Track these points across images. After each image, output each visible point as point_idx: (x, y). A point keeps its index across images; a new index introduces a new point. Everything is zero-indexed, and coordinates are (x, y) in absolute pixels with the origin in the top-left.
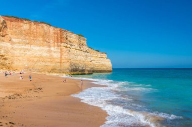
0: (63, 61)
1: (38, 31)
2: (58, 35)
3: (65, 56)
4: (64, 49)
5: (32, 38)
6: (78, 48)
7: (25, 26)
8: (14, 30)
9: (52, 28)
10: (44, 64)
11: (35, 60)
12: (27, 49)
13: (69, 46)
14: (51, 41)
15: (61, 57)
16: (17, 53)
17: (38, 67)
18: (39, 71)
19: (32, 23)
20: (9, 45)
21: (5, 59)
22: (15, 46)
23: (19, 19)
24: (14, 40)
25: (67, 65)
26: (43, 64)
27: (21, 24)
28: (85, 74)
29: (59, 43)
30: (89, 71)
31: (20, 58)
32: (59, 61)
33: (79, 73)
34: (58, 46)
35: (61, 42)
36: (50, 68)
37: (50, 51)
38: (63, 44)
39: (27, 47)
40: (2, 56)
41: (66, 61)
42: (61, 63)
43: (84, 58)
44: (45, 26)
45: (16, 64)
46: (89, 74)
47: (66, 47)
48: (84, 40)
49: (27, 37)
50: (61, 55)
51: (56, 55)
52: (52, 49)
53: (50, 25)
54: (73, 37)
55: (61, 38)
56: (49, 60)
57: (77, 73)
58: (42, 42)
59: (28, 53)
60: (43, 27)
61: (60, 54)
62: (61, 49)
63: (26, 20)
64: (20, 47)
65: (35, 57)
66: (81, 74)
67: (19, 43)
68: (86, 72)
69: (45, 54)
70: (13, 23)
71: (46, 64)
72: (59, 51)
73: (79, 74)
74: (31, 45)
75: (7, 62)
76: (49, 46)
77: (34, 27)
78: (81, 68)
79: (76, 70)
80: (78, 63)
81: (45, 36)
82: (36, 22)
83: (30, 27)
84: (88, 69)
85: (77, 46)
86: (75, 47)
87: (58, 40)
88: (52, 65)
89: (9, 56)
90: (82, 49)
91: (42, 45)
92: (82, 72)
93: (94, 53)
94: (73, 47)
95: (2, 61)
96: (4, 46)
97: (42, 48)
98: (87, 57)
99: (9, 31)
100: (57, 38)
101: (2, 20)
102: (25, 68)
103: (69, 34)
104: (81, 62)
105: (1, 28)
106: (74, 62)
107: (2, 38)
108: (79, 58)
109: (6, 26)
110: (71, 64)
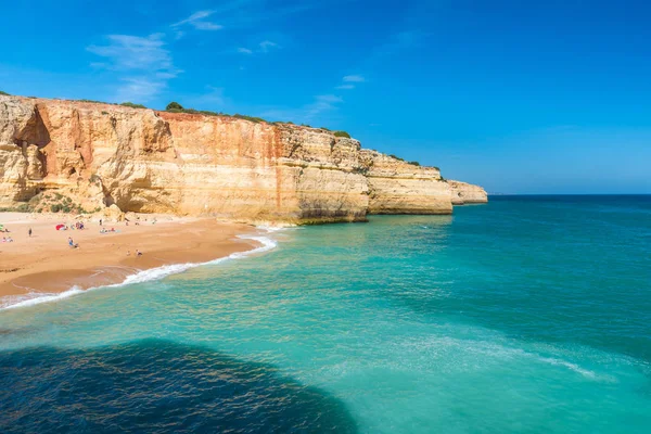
0: (283, 195)
1: (230, 135)
2: (270, 141)
3: (289, 184)
4: (286, 170)
5: (218, 151)
6: (328, 165)
7: (206, 127)
8: (185, 136)
9: (258, 127)
10: (242, 201)
11: (226, 194)
12: (210, 174)
13: (298, 162)
14: (258, 155)
15: (278, 187)
16: (190, 181)
17: (230, 210)
18: (232, 216)
19: (219, 120)
20: (173, 167)
21: (166, 193)
22: (186, 169)
23: (193, 114)
24: (183, 157)
25: (293, 204)
27: (198, 124)
28: (346, 222)
29: (274, 159)
30: (357, 214)
31: (196, 192)
32: (274, 195)
33: (329, 219)
34: (271, 164)
35: (278, 155)
36: (255, 210)
37: (253, 176)
38: (282, 160)
39: (209, 168)
40: (160, 188)
41: (290, 195)
42: (278, 199)
43: (345, 186)
44: (244, 124)
45: (187, 203)
46: (356, 222)
47: (290, 165)
48: (350, 144)
49: (209, 149)
50: (278, 184)
51: (268, 184)
52: (259, 170)
53: (255, 121)
54: (317, 142)
55: (277, 146)
56: (253, 193)
57: (323, 219)
58: (236, 157)
59: (210, 180)
60: (238, 126)
61: (275, 180)
62: (278, 171)
63: (207, 114)
64: (195, 170)
65: (225, 188)
66: (335, 223)
67: (193, 161)
68: (351, 218)
69: (244, 183)
70: (182, 124)
71: (247, 202)
72: (274, 174)
73: (327, 223)
74: (217, 164)
75: (170, 199)
76: (253, 166)
77: (221, 127)
78: (332, 210)
79: (320, 214)
80: (327, 197)
81: (245, 146)
82: (225, 117)
83: (215, 128)
84: (355, 210)
85: (323, 160)
86: (318, 164)
87: (270, 152)
88: (259, 204)
89: (173, 188)
90: (342, 165)
91: (238, 164)
92: (339, 218)
93: (404, 170)
94: (312, 163)
95: (162, 198)
96: (163, 169)
97: (237, 170)
98: (352, 183)
99: (175, 140)
100: (270, 146)
101: (155, 120)
102: (203, 210)
103: (306, 134)
104: (336, 196)
105: (155, 136)
106: (315, 196)
107: (159, 154)
108: (329, 187)
109: (168, 131)
110: (303, 203)
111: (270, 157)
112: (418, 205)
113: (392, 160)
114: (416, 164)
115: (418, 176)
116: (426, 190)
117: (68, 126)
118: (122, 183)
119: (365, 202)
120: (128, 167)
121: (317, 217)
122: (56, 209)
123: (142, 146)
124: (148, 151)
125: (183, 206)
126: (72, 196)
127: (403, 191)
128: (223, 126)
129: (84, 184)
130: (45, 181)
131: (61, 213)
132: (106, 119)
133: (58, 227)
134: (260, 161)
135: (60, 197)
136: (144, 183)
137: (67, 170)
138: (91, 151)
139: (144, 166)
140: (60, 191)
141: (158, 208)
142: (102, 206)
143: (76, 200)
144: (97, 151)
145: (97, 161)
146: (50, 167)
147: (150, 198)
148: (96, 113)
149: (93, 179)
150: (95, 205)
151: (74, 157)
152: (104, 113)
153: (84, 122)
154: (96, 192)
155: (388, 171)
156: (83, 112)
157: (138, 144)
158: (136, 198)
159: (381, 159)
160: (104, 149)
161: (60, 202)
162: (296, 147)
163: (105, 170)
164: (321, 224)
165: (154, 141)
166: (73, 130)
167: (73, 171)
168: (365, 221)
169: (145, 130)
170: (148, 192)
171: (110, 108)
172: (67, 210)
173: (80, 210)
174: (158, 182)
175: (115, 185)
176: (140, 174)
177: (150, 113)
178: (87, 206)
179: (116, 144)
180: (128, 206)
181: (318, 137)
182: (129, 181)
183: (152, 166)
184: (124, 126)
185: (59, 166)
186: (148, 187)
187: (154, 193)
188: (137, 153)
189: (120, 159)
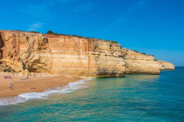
0: (91, 66)
1: (71, 43)
2: (86, 45)
3: (93, 62)
4: (92, 56)
5: (66, 49)
6: (109, 54)
7: (61, 40)
9: (81, 40)
11: (68, 66)
12: (63, 58)
13: (97, 53)
14: (81, 50)
15: (89, 63)
16: (55, 60)
17: (70, 72)
18: (71, 74)
19: (67, 37)
20: (49, 55)
21: (46, 65)
22: (54, 56)
23: (57, 35)
24: (53, 51)
25: (94, 70)
26: (74, 68)
27: (59, 39)
28: (116, 77)
29: (87, 52)
30: (120, 74)
31: (57, 64)
32: (87, 66)
33: (109, 76)
34: (86, 54)
35: (89, 50)
36: (79, 72)
37: (79, 58)
38: (90, 52)
40: (44, 63)
41: (93, 66)
42: (89, 67)
43: (115, 63)
44: (76, 39)
45: (54, 69)
46: (120, 77)
47: (94, 54)
48: (117, 46)
49: (63, 48)
50: (89, 62)
51: (85, 61)
52: (82, 56)
53: (80, 37)
54: (104, 46)
55: (89, 47)
56: (79, 65)
57: (107, 76)
58: (73, 51)
59: (63, 60)
60: (74, 40)
61: (88, 60)
62: (89, 57)
63: (62, 35)
64: (57, 56)
65: (68, 63)
66: (111, 77)
67: (56, 53)
68: (118, 75)
69: (76, 61)
70: (52, 39)
71: (77, 69)
72: (87, 58)
74: (65, 54)
75: (47, 67)
76: (79, 55)
77: (67, 40)
78: (110, 72)
79: (105, 74)
80: (108, 67)
81: (76, 47)
82: (69, 36)
83: (65, 40)
84: (119, 72)
85: (107, 52)
86: (104, 54)
87: (86, 49)
88: (81, 70)
89: (48, 63)
90: (114, 54)
91: (73, 54)
92: (113, 75)
93: (139, 56)
94: (102, 54)
95: (44, 67)
96: (45, 56)
97: (73, 56)
98: (118, 62)
99: (50, 44)
100: (86, 47)
101: (43, 38)
102: (59, 72)
103: (100, 42)
104: (112, 67)
105: (43, 43)
106: (103, 66)
107: (44, 50)
108: (109, 63)
109: (47, 42)
110: (98, 69)
111: (86, 51)
112: (146, 70)
113: (135, 52)
114: (144, 54)
115: (145, 59)
116: (149, 65)
117: (11, 40)
118: (30, 61)
119: (123, 69)
120: (32, 55)
121: (104, 75)
122: (5, 71)
123: (37, 47)
124: (40, 49)
125: (52, 70)
126: (11, 66)
127: (139, 65)
128: (68, 39)
129: (16, 61)
130: (2, 60)
131: (7, 72)
132: (25, 37)
133: (6, 78)
134: (82, 53)
135: (7, 66)
136: (38, 61)
137: (10, 56)
138: (19, 49)
139: (38, 55)
140: (7, 64)
141: (42, 71)
142: (22, 69)
143: (13, 67)
144: (21, 49)
145: (21, 52)
146: (4, 55)
147: (40, 67)
148: (21, 35)
149: (19, 59)
150: (19, 69)
151: (13, 51)
152: (24, 35)
153: (17, 38)
154: (20, 65)
155: (133, 57)
156: (17, 35)
157: (36, 46)
158: (35, 67)
159: (130, 52)
160: (24, 48)
161: (7, 68)
162: (96, 47)
163: (23, 56)
164: (106, 78)
165: (42, 45)
166: (13, 41)
167: (12, 56)
168: (124, 77)
169: (39, 41)
170: (39, 65)
171: (26, 33)
172: (9, 71)
173: (14, 71)
174: (43, 61)
175: (27, 62)
176: (36, 58)
177: (41, 35)
178: (16, 70)
179: (28, 46)
180: (31, 70)
181: (105, 43)
182: (32, 60)
183: (41, 55)
184: (31, 40)
185: (7, 54)
186: (39, 63)
187: (41, 65)
188: (36, 50)
189: (29, 52)
